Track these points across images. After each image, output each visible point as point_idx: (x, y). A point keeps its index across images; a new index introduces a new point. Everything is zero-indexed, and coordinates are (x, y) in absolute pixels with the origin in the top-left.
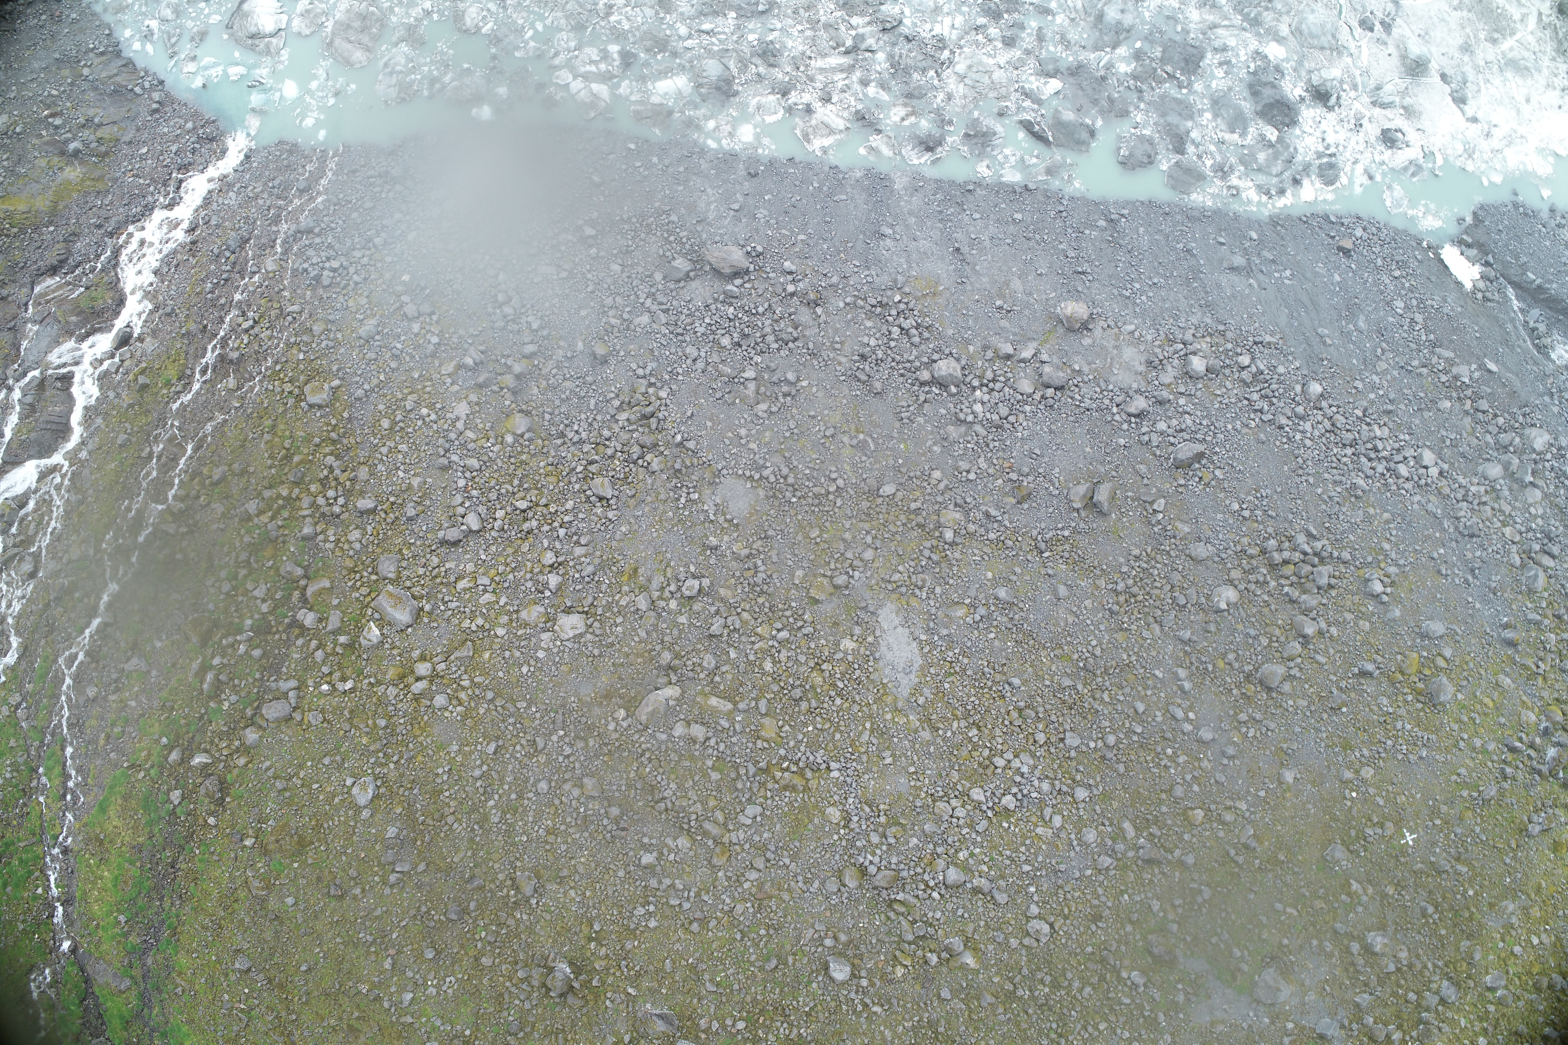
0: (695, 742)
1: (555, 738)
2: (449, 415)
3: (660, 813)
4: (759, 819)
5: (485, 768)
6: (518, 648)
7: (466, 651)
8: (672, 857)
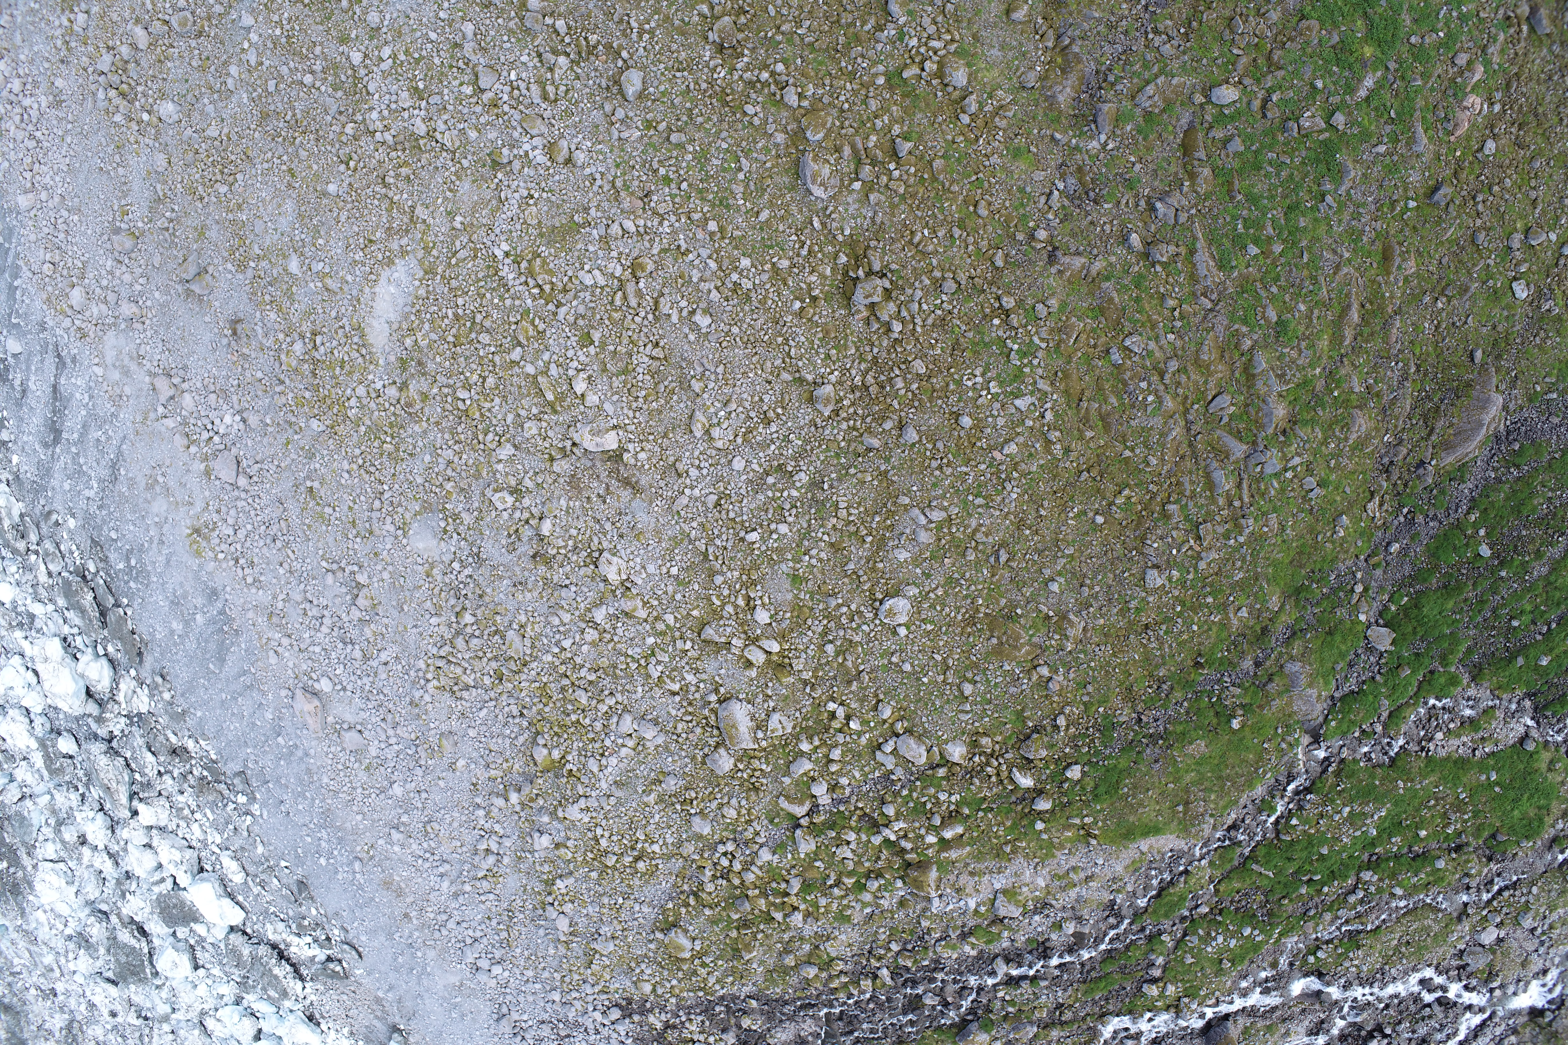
0: (590, 377)
1: (696, 492)
2: (587, 820)
3: (663, 348)
4: (587, 267)
5: (773, 526)
6: (666, 593)
7: (709, 632)
8: (684, 303)
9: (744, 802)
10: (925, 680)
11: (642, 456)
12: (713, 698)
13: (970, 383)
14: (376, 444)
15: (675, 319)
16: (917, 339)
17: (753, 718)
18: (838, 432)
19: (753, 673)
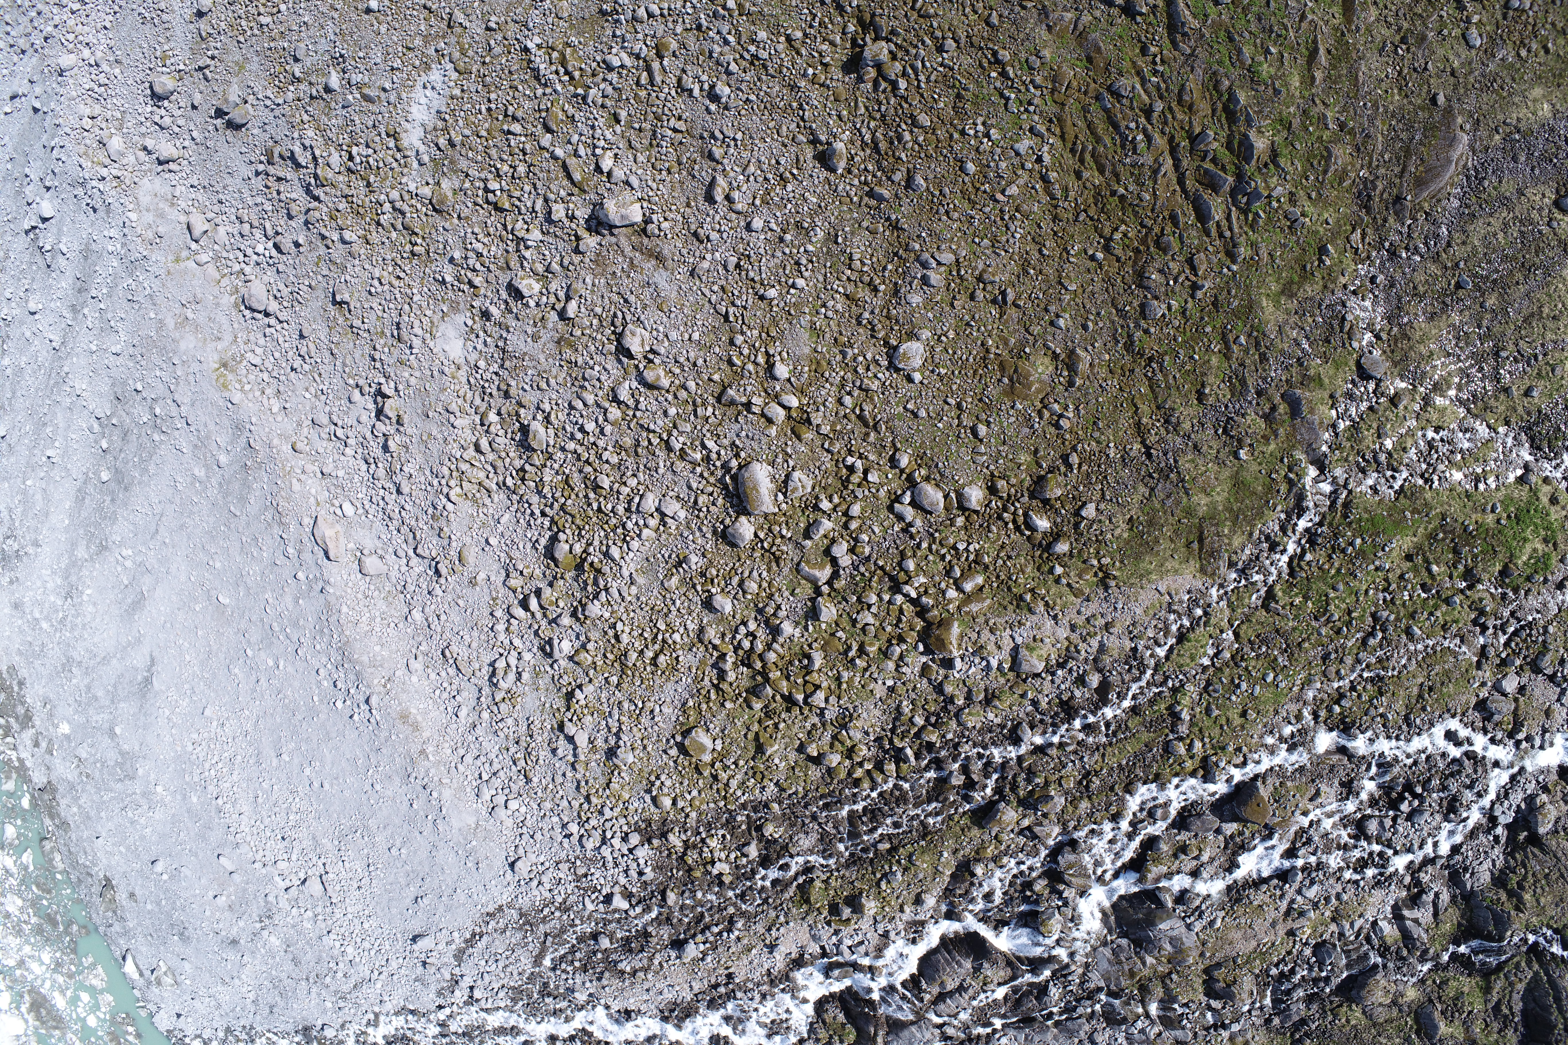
0: (616, 155)
1: (717, 256)
2: (607, 615)
3: (686, 121)
4: (614, 51)
5: (791, 282)
6: (688, 359)
7: (730, 394)
8: (704, 78)
9: (765, 574)
10: (940, 425)
11: (665, 225)
12: (734, 463)
13: (972, 132)
15: (696, 92)
16: (922, 96)
17: (773, 479)
18: (850, 187)
19: (773, 431)
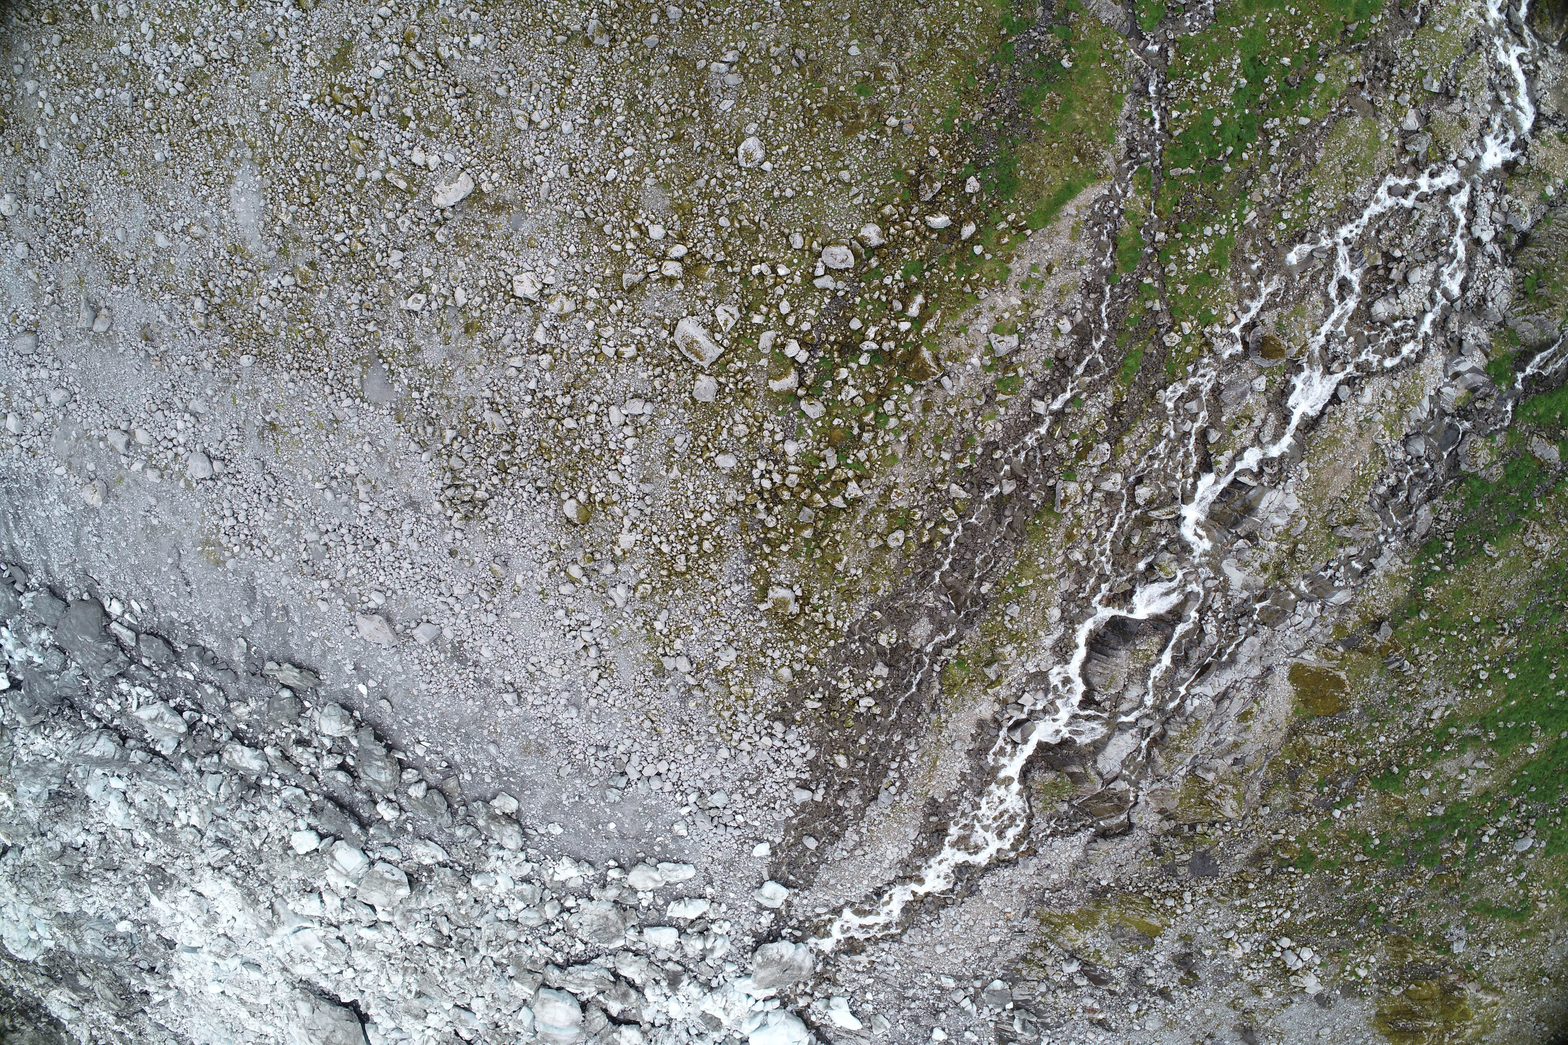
0: (423, 147)
1: (551, 174)
2: (640, 537)
3: (462, 83)
4: (373, 65)
5: (621, 156)
7: (627, 279)
8: (457, 40)
9: (745, 412)
10: (810, 193)
11: (495, 177)
12: (664, 334)
14: (300, 339)
15: (457, 56)
17: (705, 326)
18: (623, 52)
19: (679, 286)
